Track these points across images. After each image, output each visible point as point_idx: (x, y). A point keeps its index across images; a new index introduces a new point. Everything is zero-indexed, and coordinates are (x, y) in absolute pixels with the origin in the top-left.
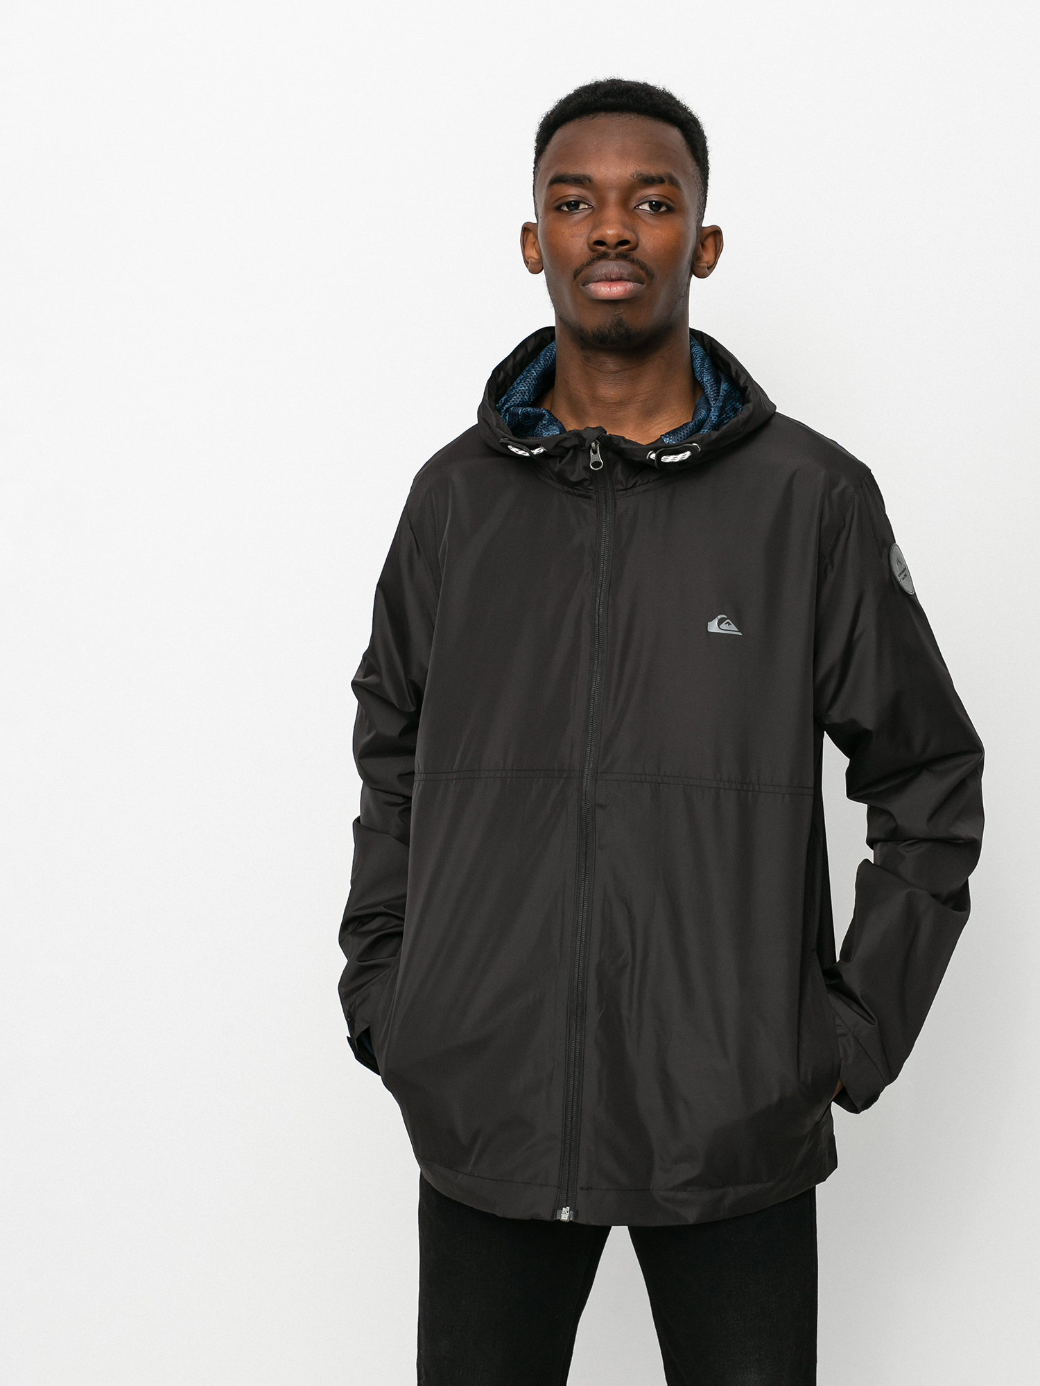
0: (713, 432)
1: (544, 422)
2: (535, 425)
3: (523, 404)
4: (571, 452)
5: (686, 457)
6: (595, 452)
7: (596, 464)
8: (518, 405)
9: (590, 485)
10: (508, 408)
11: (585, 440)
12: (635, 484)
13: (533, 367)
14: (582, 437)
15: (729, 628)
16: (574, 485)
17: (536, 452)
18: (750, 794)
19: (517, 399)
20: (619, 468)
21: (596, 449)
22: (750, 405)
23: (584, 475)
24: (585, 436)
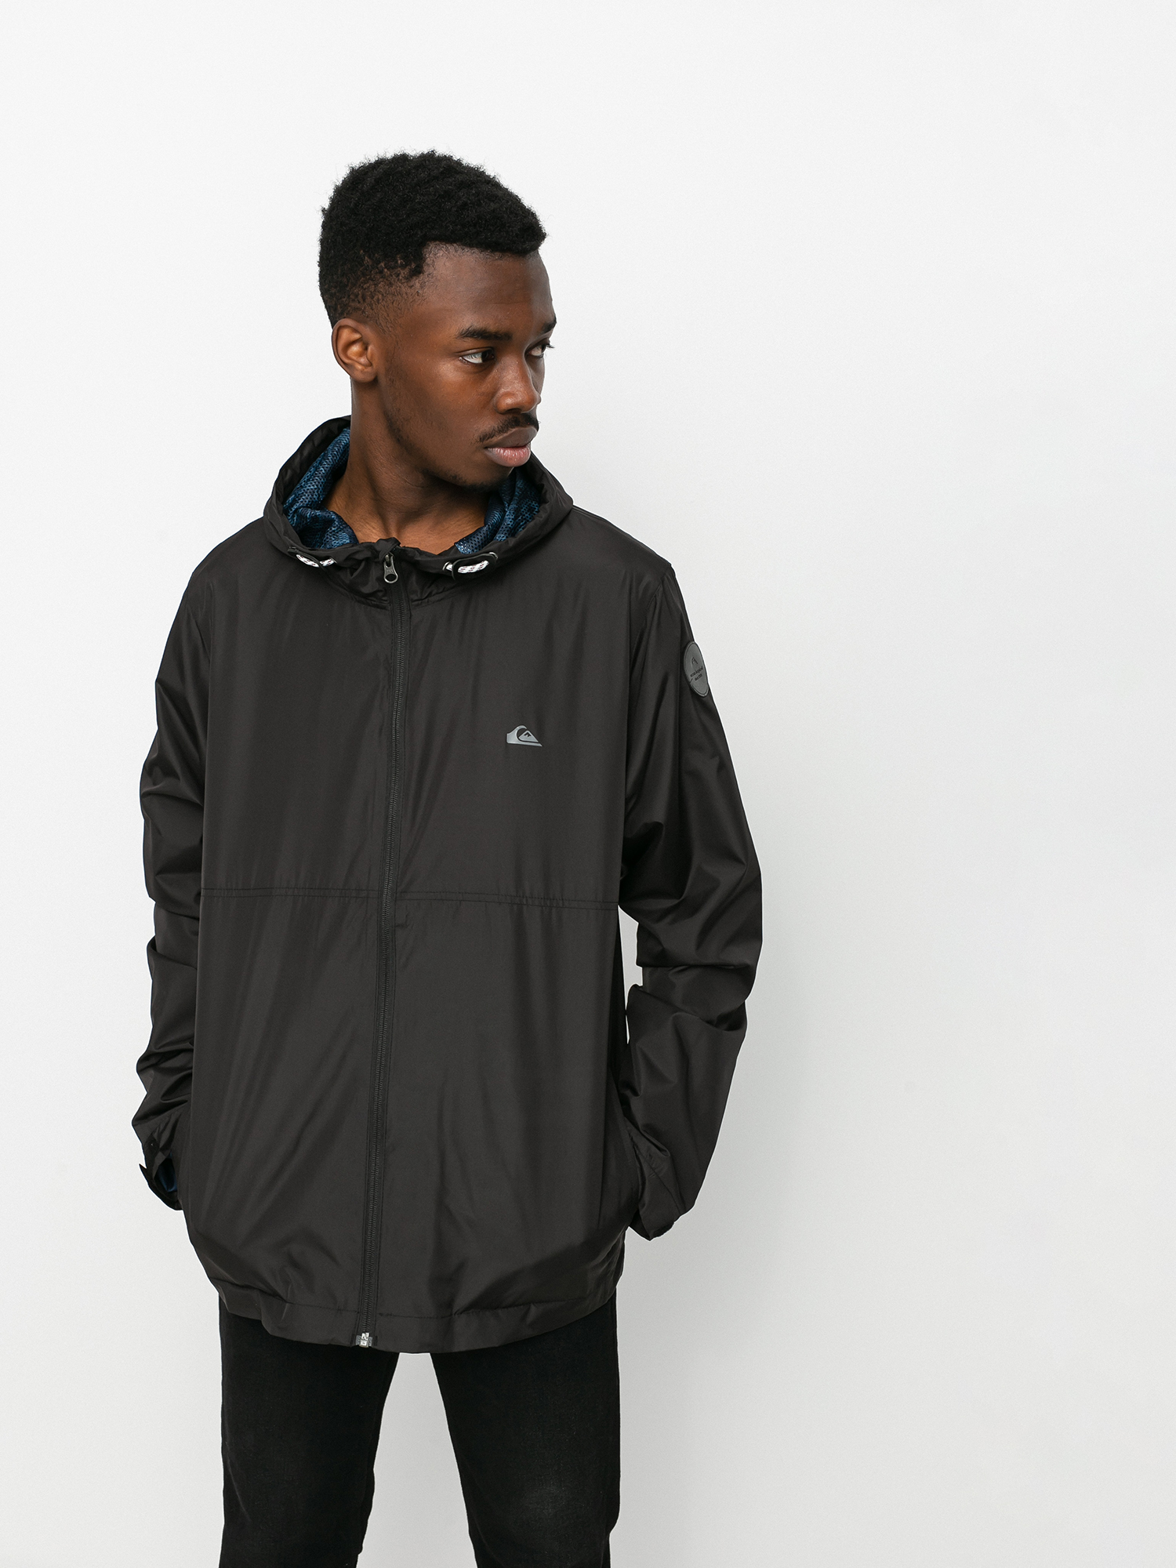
0: (509, 539)
1: (333, 529)
2: (324, 531)
3: (313, 505)
4: (363, 564)
5: (484, 567)
6: (389, 565)
7: (392, 577)
8: (307, 507)
9: (384, 596)
10: (297, 509)
11: (378, 552)
12: (430, 593)
13: (321, 463)
14: (375, 549)
15: (530, 739)
16: (367, 596)
17: (326, 563)
18: (554, 910)
19: (305, 499)
20: (414, 578)
21: (390, 561)
22: (547, 506)
23: (377, 586)
24: (378, 548)
